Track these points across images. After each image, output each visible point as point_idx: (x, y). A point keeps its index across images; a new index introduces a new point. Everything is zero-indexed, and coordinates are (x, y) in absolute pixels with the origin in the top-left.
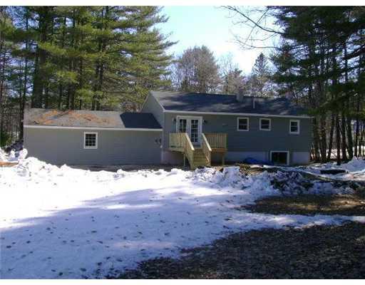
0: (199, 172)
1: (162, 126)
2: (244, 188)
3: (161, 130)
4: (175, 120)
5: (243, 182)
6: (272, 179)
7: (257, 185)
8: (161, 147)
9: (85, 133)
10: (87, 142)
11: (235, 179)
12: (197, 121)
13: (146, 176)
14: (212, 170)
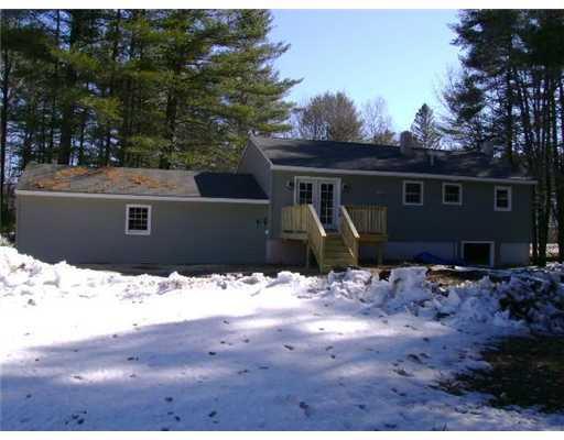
0: (335, 279)
1: (269, 194)
2: (440, 316)
3: (266, 202)
4: (292, 184)
5: (438, 304)
6: (504, 296)
7: (470, 308)
8: (267, 232)
9: (128, 206)
10: (131, 222)
11: (418, 295)
12: (331, 187)
13: (224, 287)
14: (363, 274)
